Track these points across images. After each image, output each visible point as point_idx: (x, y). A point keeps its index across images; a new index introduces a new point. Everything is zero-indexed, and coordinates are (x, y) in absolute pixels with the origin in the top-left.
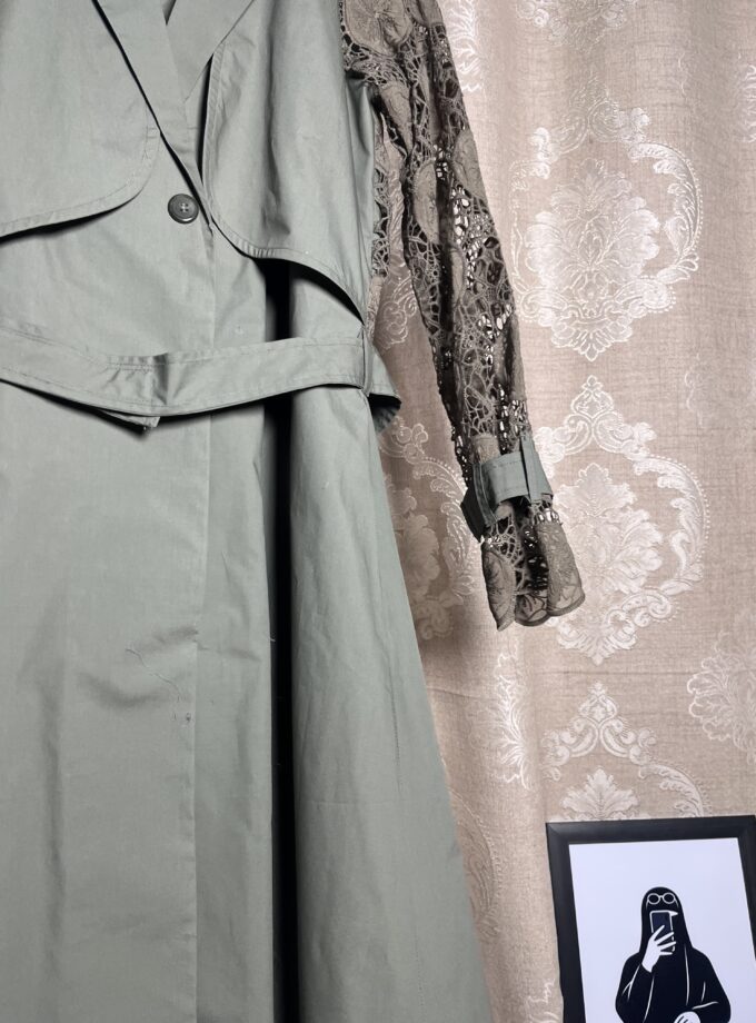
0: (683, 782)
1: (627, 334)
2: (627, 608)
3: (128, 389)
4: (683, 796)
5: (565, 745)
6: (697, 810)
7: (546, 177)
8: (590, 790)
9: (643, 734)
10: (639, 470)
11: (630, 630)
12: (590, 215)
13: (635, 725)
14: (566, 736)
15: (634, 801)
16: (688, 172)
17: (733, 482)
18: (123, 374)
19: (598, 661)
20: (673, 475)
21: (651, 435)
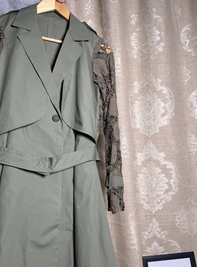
0: (176, 244)
1: (158, 131)
2: (160, 199)
3: (42, 166)
4: (176, 248)
5: (146, 235)
6: (179, 251)
7: (137, 93)
8: (153, 247)
9: (166, 232)
10: (162, 164)
11: (161, 204)
12: (148, 102)
13: (163, 229)
14: (146, 233)
15: (164, 250)
16: (170, 93)
17: (185, 166)
18: (41, 162)
19: (154, 212)
20: (170, 165)
21: (164, 155)
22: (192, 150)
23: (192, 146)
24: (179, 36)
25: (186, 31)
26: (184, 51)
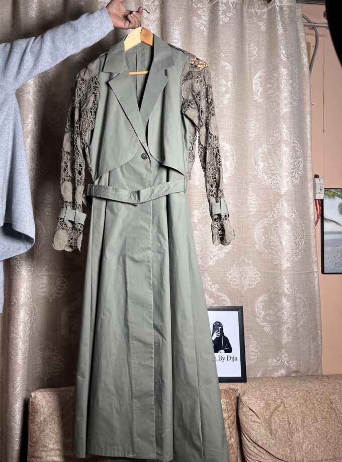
0: (225, 297)
2: (213, 255)
4: (225, 301)
6: (229, 304)
9: (217, 285)
11: (214, 260)
13: (214, 283)
16: (232, 150)
19: (206, 267)
22: (251, 210)
23: (252, 206)
24: (252, 82)
25: (260, 77)
26: (254, 101)
